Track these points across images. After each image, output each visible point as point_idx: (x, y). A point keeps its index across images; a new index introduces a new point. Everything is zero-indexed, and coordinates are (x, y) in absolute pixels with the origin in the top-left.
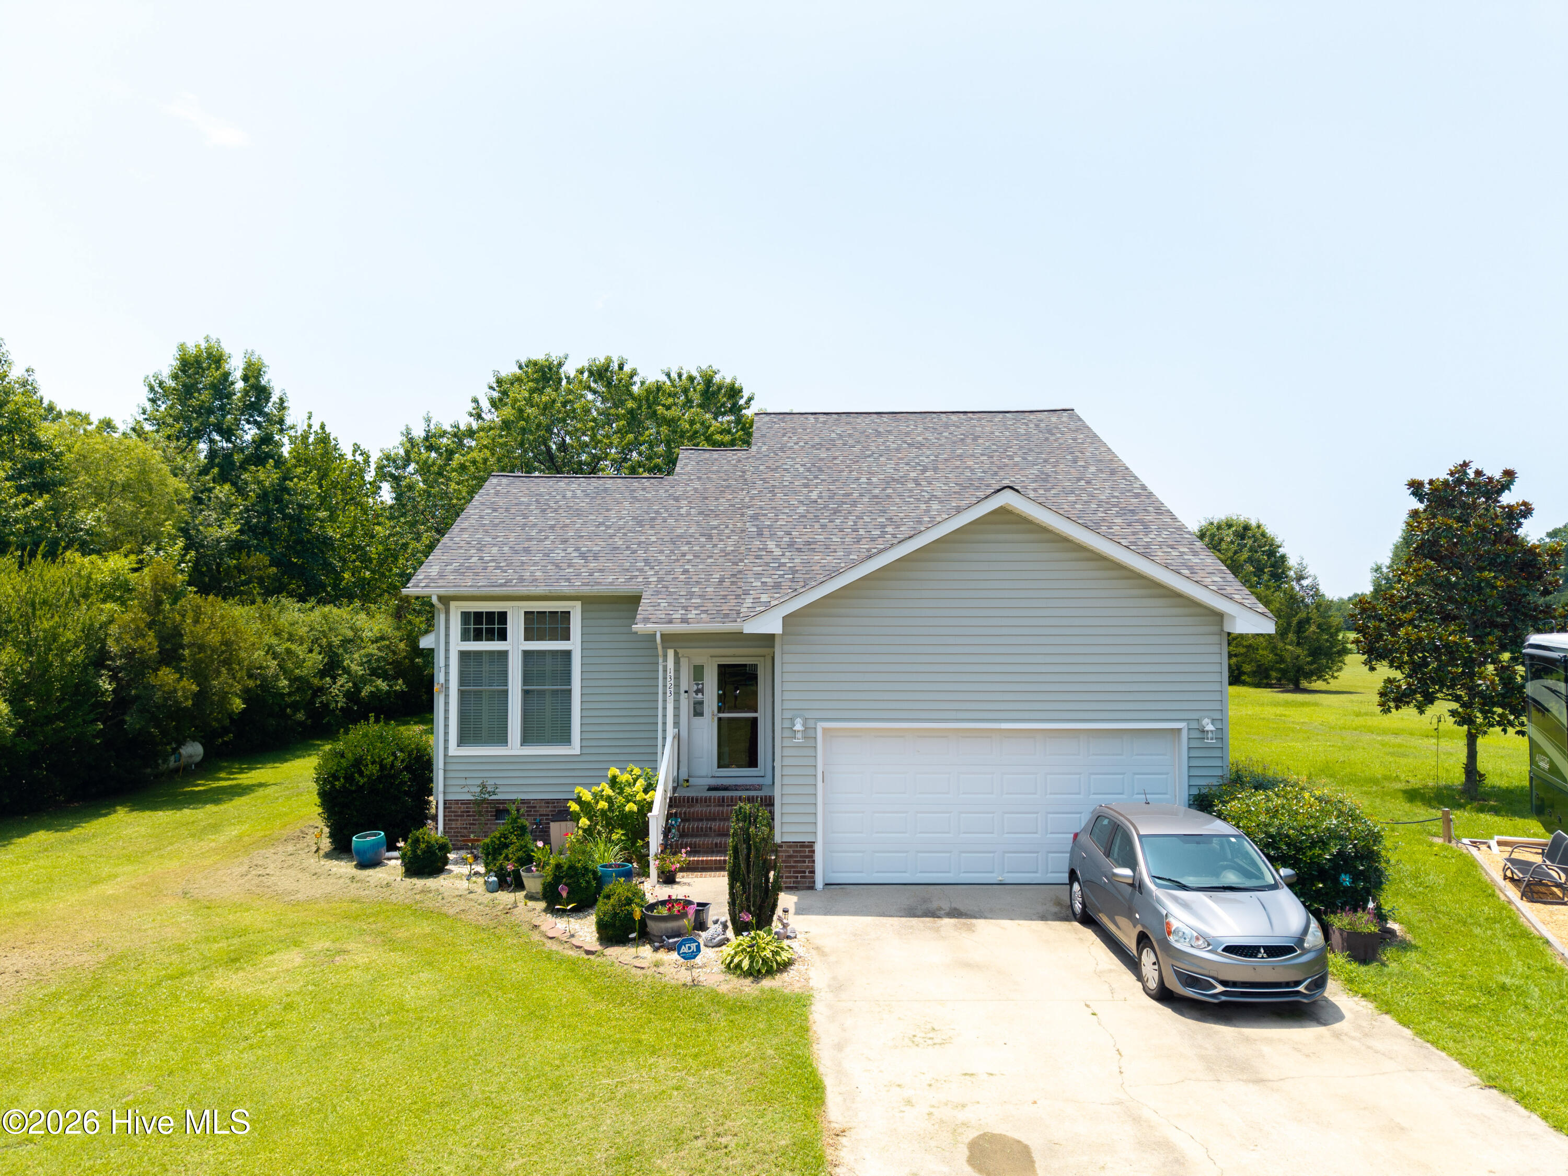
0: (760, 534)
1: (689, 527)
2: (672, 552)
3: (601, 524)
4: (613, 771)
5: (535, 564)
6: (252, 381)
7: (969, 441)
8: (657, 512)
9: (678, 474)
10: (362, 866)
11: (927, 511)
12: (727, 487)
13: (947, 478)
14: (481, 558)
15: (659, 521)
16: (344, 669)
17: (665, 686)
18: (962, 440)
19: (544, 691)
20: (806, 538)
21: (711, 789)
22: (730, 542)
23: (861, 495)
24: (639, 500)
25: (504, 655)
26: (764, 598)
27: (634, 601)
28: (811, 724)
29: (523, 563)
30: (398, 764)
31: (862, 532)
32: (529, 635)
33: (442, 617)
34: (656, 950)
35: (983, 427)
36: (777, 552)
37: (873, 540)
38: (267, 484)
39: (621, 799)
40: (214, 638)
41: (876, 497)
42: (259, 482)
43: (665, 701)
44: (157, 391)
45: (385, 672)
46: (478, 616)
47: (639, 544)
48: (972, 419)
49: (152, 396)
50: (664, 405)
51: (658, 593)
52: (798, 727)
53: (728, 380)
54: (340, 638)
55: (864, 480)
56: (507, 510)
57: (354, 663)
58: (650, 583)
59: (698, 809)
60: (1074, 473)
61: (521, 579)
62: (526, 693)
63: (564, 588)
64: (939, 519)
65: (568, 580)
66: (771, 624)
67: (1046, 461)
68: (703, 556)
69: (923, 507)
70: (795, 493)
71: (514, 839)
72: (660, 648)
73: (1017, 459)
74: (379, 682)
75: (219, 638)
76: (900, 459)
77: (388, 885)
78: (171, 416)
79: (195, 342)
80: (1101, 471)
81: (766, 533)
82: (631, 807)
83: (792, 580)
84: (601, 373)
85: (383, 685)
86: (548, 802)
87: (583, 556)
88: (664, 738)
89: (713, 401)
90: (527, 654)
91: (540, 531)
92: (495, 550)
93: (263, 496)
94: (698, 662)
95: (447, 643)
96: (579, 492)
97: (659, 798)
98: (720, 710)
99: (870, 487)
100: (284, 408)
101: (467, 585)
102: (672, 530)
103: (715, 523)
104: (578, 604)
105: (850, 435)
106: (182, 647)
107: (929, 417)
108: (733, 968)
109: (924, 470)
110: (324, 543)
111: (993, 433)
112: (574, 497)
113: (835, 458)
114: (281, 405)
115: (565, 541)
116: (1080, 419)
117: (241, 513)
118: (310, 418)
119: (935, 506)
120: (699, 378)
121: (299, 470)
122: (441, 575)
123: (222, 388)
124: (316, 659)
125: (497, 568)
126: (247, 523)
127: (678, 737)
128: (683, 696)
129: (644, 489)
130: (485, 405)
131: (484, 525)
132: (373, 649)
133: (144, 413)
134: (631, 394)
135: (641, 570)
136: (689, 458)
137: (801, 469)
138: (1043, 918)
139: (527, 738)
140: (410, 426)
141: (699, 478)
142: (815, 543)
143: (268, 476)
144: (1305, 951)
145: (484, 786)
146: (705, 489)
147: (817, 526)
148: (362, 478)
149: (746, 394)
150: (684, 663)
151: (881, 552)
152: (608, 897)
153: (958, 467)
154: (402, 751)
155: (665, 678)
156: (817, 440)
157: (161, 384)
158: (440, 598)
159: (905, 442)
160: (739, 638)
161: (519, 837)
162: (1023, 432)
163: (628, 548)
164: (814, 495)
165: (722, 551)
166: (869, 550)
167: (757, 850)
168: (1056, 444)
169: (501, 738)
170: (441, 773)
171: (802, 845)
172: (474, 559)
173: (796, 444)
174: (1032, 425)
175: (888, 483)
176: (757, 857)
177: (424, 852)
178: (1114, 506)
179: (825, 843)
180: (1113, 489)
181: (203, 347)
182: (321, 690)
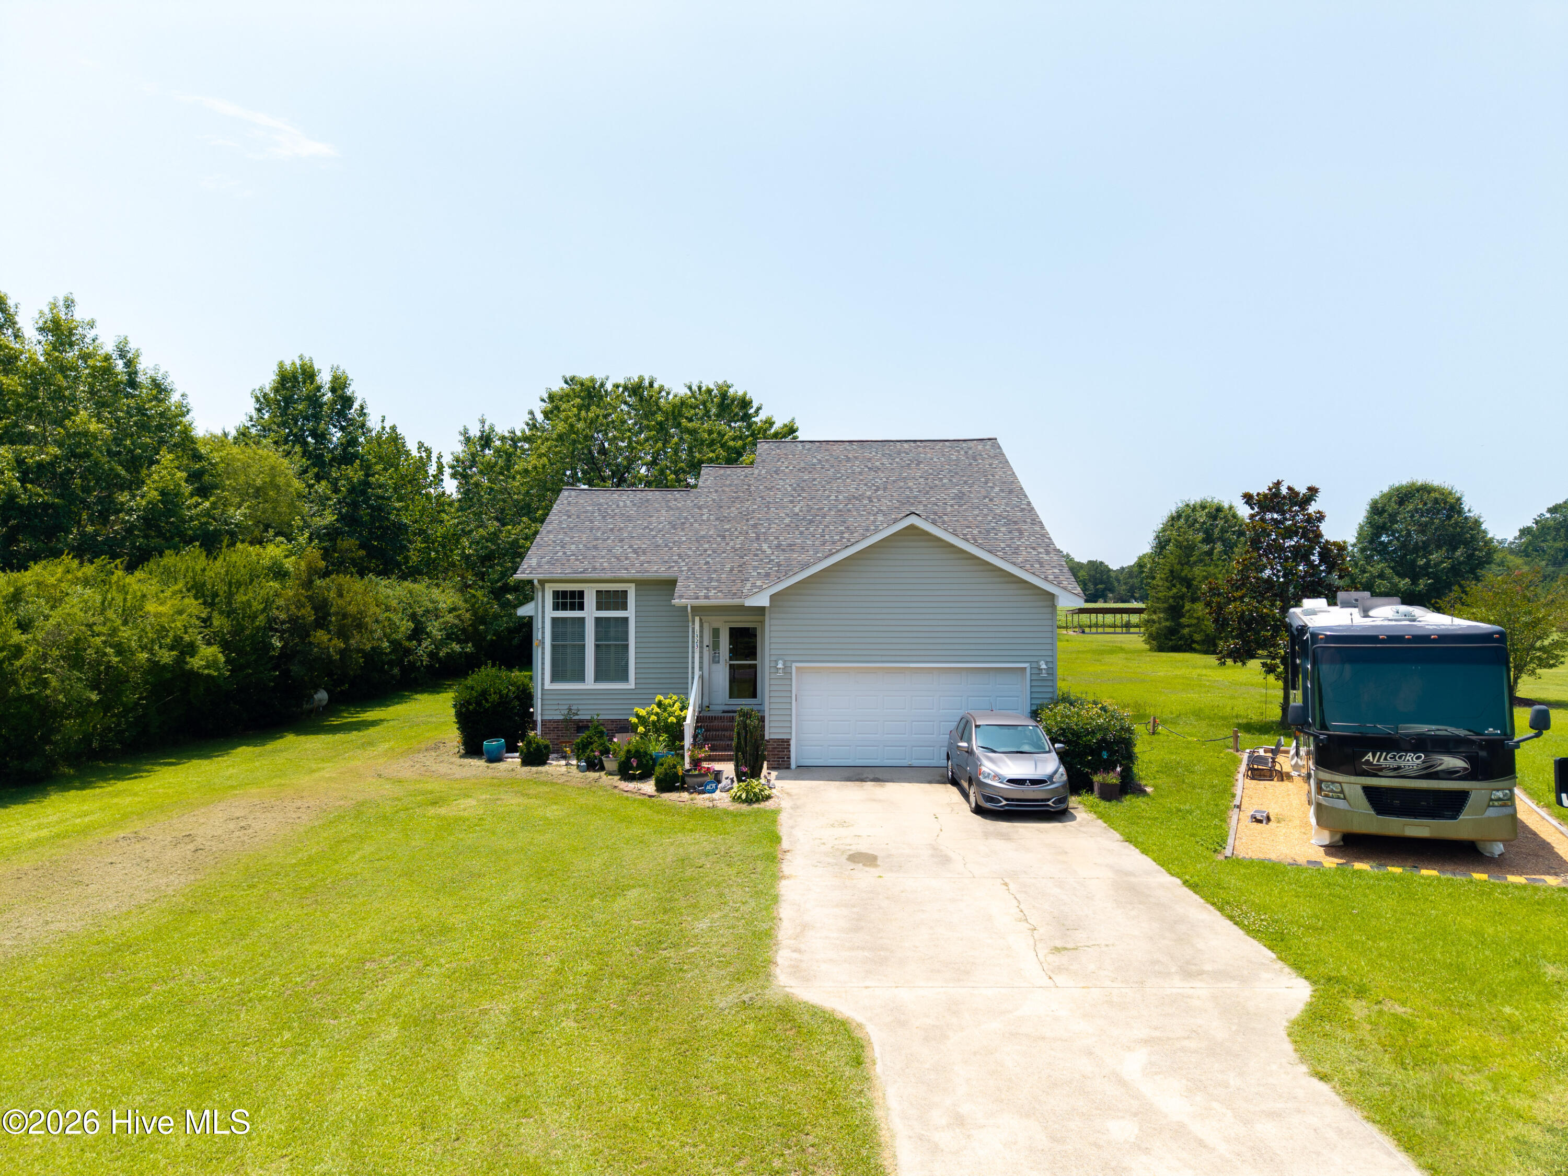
0: (758, 539)
1: (709, 530)
2: (697, 548)
3: (647, 527)
4: (660, 697)
5: (603, 557)
6: (339, 392)
7: (913, 466)
8: (686, 518)
9: (701, 487)
10: (491, 760)
11: (874, 521)
12: (737, 498)
13: (892, 496)
14: (565, 553)
15: (687, 525)
16: (427, 634)
17: (693, 642)
18: (909, 464)
19: (610, 645)
20: (789, 541)
21: (724, 712)
22: (738, 541)
23: (830, 509)
24: (672, 509)
25: (582, 620)
26: (759, 583)
27: (671, 584)
28: (788, 664)
29: (594, 557)
30: (511, 694)
31: (827, 537)
32: (599, 607)
33: (540, 594)
34: (692, 793)
35: (926, 453)
36: (769, 552)
37: (834, 543)
38: (355, 480)
39: (666, 714)
40: (352, 609)
41: (840, 511)
42: (349, 479)
43: (693, 652)
44: (263, 402)
45: (457, 636)
46: (564, 593)
47: (674, 542)
48: (919, 447)
49: (258, 406)
50: (687, 418)
51: (688, 578)
52: (780, 666)
53: (740, 393)
54: (423, 609)
55: (833, 497)
56: (578, 517)
57: (434, 628)
58: (682, 571)
59: (716, 723)
60: (984, 493)
61: (594, 569)
62: (597, 646)
63: (623, 574)
64: (881, 528)
65: (626, 569)
66: (762, 600)
67: (965, 482)
68: (719, 552)
69: (872, 518)
70: (784, 507)
71: (597, 739)
72: (690, 615)
73: (945, 481)
74: (454, 645)
75: (356, 609)
76: (861, 480)
77: (513, 770)
78: (275, 423)
79: (291, 359)
80: (1002, 491)
81: (762, 538)
82: (672, 719)
83: (777, 571)
84: (636, 389)
85: (457, 647)
86: (612, 721)
87: (635, 551)
88: (693, 678)
89: (728, 411)
90: (598, 620)
91: (604, 533)
92: (573, 547)
93: (352, 490)
94: (715, 625)
95: (543, 612)
96: (628, 502)
97: (690, 716)
98: (731, 659)
99: (836, 503)
100: (365, 414)
101: (558, 573)
102: (697, 532)
103: (727, 527)
104: (633, 585)
105: (827, 460)
106: (329, 615)
107: (887, 444)
108: (736, 799)
109: (876, 491)
110: (399, 529)
111: (932, 459)
112: (625, 506)
113: (814, 480)
114: (362, 412)
115: (621, 541)
116: (999, 447)
117: (335, 504)
118: (383, 421)
119: (880, 518)
120: (715, 391)
121: (379, 467)
122: (539, 565)
123: (314, 400)
124: (406, 626)
125: (577, 560)
126: (340, 513)
127: (702, 677)
128: (706, 649)
129: (675, 500)
130: (540, 417)
131: (563, 528)
132: (450, 618)
133: (251, 420)
134: (659, 409)
135: (676, 562)
136: (709, 474)
137: (789, 489)
138: (930, 782)
139: (597, 679)
140: (468, 427)
141: (716, 491)
142: (794, 545)
143: (354, 473)
144: (1053, 783)
145: (570, 710)
146: (721, 500)
147: (797, 532)
148: (426, 472)
149: (755, 405)
150: (706, 626)
151: (838, 551)
152: (662, 765)
153: (901, 488)
154: (512, 685)
155: (693, 637)
156: (802, 465)
157: (265, 396)
158: (539, 581)
159: (866, 466)
160: (742, 609)
161: (599, 737)
162: (954, 458)
163: (666, 545)
164: (797, 510)
165: (732, 548)
166: (830, 550)
167: (751, 733)
168: (976, 469)
169: (581, 678)
170: (539, 701)
171: (783, 741)
172: (560, 554)
173: (787, 467)
174: (962, 452)
175: (850, 500)
176: (751, 737)
177: (535, 750)
178: (1004, 518)
179: (797, 741)
180: (1007, 505)
181: (298, 366)
182: (408, 651)
